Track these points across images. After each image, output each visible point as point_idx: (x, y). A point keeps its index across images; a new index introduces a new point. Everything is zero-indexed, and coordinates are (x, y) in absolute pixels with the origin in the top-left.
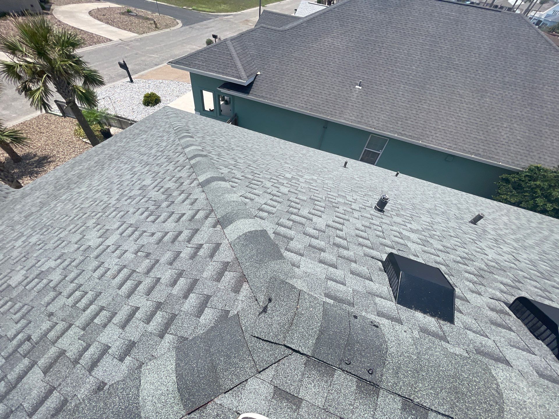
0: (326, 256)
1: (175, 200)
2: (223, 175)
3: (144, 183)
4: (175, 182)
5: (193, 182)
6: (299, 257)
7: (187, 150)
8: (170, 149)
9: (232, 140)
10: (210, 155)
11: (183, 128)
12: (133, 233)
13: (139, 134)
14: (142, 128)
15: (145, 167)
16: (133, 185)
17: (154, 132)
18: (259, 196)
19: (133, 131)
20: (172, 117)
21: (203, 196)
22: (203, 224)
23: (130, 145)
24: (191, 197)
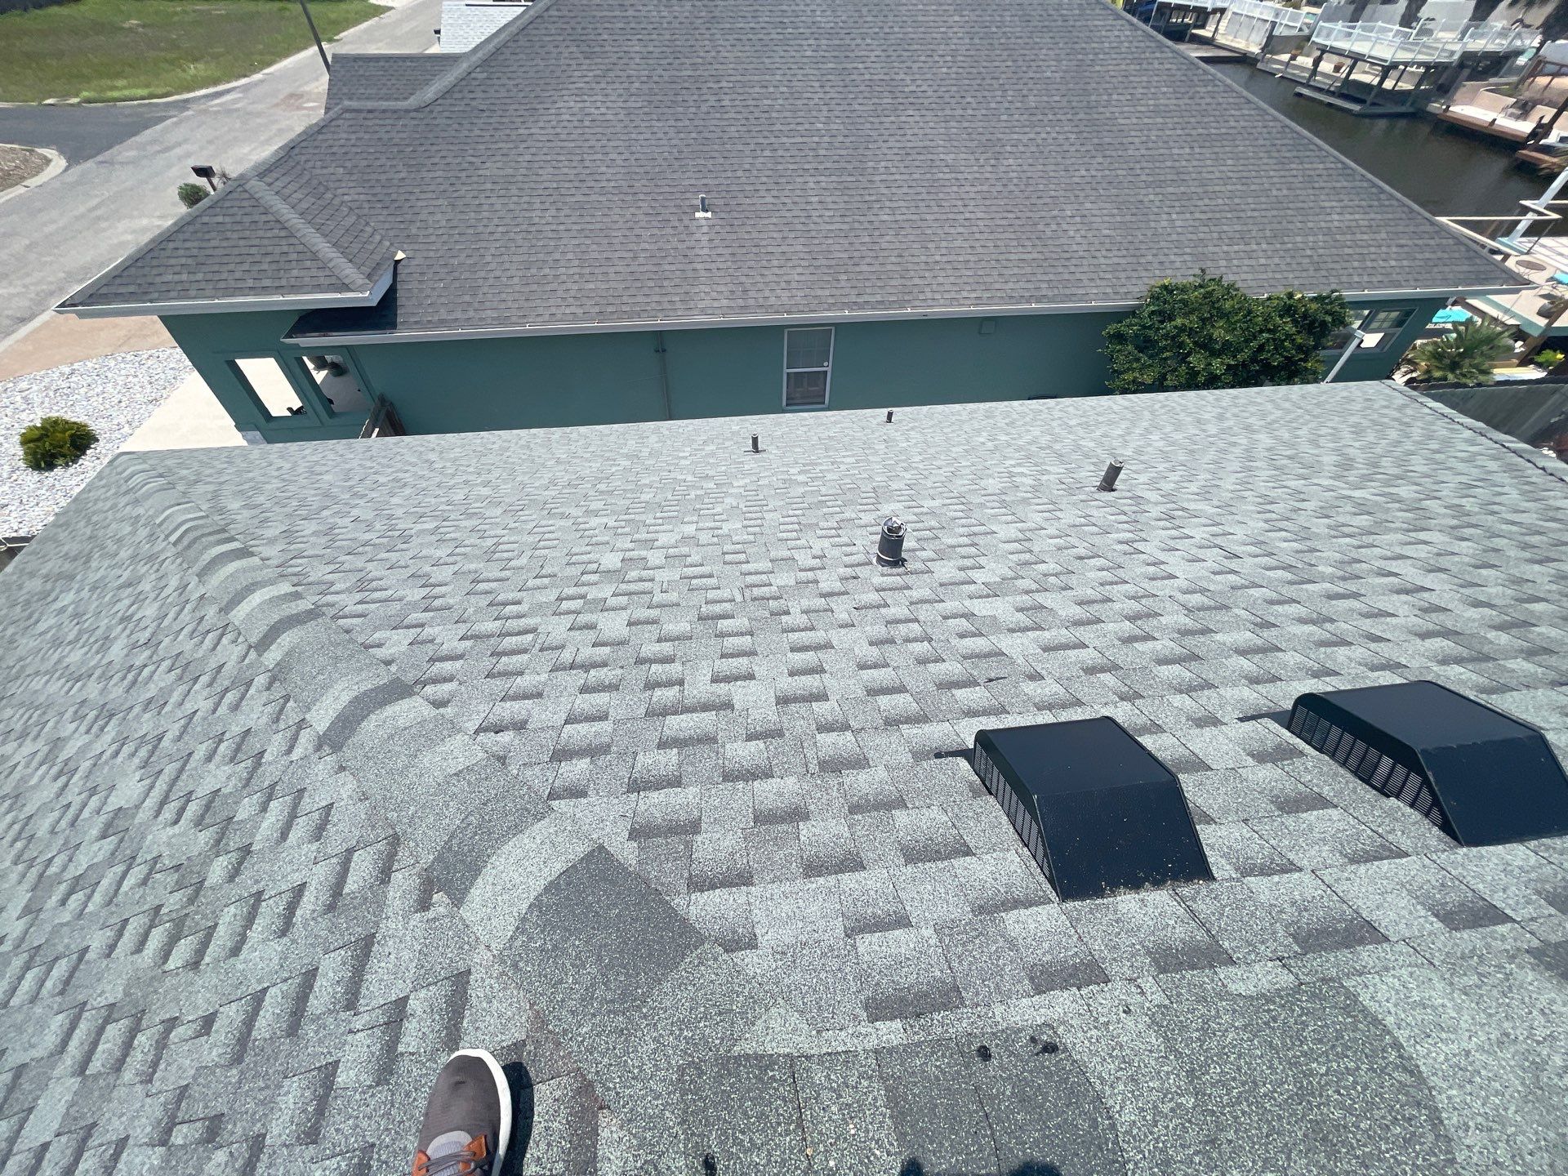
0: (817, 831)
1: (253, 835)
2: (393, 668)
3: (115, 802)
4: (232, 760)
5: (294, 739)
6: (740, 895)
7: (239, 614)
8: (176, 628)
9: (395, 500)
10: (330, 598)
11: (202, 526)
12: (128, 1046)
13: (44, 595)
14: (49, 565)
15: (102, 729)
16: (73, 824)
17: (102, 572)
18: (540, 695)
19: (20, 587)
20: (148, 496)
21: (347, 786)
22: (381, 905)
23: (21, 652)
24: (306, 804)
